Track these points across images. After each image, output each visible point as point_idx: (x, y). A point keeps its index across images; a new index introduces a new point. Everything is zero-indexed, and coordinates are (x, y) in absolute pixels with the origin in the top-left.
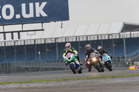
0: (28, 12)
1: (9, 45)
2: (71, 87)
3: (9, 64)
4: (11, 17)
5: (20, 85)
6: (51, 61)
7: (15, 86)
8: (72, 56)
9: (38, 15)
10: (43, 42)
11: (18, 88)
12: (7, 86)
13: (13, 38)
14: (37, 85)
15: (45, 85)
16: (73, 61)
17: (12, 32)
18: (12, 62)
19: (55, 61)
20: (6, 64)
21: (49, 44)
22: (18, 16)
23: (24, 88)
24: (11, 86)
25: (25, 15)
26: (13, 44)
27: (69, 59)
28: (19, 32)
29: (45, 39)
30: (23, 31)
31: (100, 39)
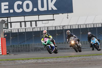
0: (43, 6)
1: (29, 31)
2: (74, 62)
3: (29, 45)
4: (30, 10)
5: (36, 60)
6: (60, 43)
7: (33, 61)
8: (47, 40)
9: (50, 9)
10: (54, 29)
11: (35, 63)
12: (27, 61)
13: (31, 26)
14: (49, 61)
15: (55, 60)
16: (48, 44)
17: (31, 22)
18: (30, 44)
19: (62, 43)
20: (26, 45)
21: (58, 30)
22: (35, 10)
23: (39, 63)
24: (30, 61)
25: (41, 9)
26: (31, 30)
27: (45, 42)
28: (36, 21)
29: (55, 27)
30: (39, 21)
31: (95, 26)
